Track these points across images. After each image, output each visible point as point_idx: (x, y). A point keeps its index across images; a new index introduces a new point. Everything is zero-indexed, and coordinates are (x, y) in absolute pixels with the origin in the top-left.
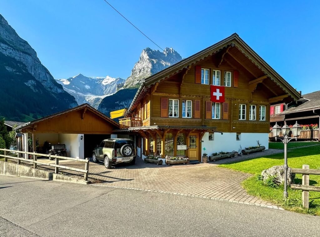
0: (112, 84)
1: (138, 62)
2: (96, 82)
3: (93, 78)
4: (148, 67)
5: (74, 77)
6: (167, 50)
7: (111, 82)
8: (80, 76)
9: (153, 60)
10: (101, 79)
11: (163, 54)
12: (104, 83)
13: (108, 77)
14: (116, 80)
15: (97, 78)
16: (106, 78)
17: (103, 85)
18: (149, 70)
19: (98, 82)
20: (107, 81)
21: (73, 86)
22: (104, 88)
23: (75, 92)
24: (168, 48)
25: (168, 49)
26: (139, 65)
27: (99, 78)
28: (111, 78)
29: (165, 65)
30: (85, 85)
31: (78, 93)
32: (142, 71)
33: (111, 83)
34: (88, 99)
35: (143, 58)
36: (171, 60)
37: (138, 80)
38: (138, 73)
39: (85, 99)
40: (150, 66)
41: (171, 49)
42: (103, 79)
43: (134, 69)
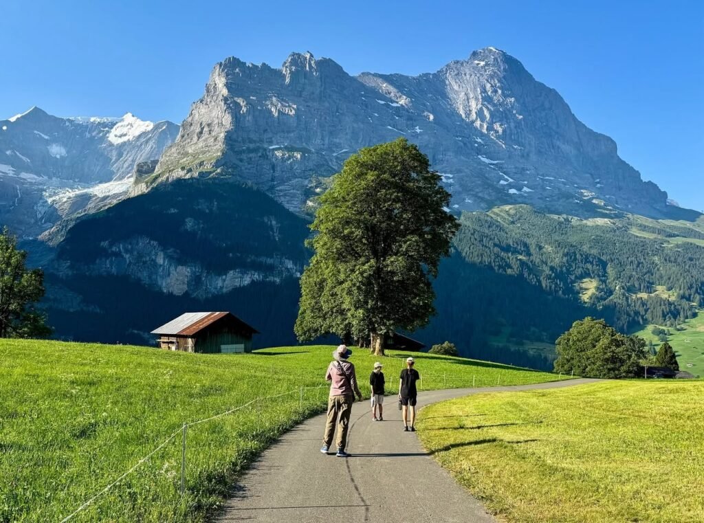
0: (143, 140)
1: (202, 101)
2: (88, 135)
3: (80, 119)
4: (221, 124)
5: (13, 119)
6: (294, 62)
7: (137, 133)
8: (37, 116)
9: (240, 101)
10: (104, 125)
11: (278, 74)
12: (113, 137)
13: (128, 118)
14: (156, 127)
15: (92, 119)
16: (123, 120)
17: (111, 145)
18: (222, 135)
19: (94, 134)
20: (125, 130)
21: (8, 153)
22: (114, 153)
23: (11, 174)
24: (299, 55)
25: (297, 60)
26: (203, 109)
27: (99, 120)
28: (139, 122)
29: (276, 115)
30: (48, 143)
31: (24, 175)
32: (205, 135)
33: (140, 136)
34: (50, 196)
35: (215, 88)
36: (304, 94)
37: (183, 169)
38: (195, 139)
39: (41, 197)
40: (227, 120)
41: (308, 56)
42: (113, 125)
43: (190, 119)
